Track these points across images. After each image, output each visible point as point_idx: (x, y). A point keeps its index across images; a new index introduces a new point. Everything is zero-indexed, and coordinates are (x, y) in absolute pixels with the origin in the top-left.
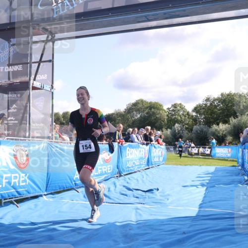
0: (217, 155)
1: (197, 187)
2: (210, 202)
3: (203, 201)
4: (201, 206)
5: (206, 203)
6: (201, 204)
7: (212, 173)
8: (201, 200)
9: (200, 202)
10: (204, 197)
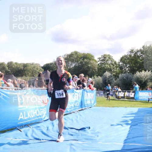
0: (140, 98)
1: (122, 126)
2: (133, 138)
3: (127, 137)
4: (126, 141)
5: (129, 139)
6: (125, 140)
7: (135, 114)
8: (126, 137)
9: (125, 138)
10: (129, 134)
